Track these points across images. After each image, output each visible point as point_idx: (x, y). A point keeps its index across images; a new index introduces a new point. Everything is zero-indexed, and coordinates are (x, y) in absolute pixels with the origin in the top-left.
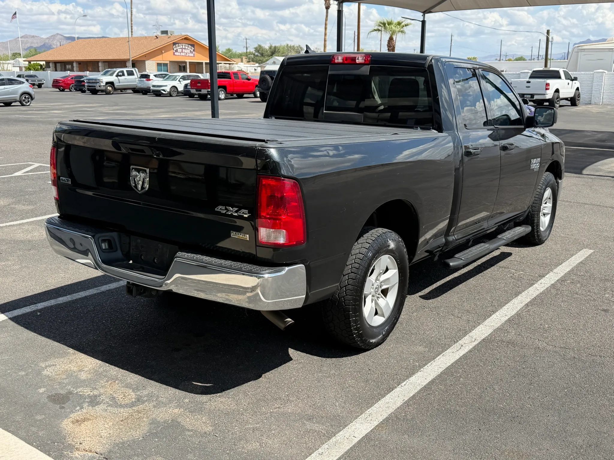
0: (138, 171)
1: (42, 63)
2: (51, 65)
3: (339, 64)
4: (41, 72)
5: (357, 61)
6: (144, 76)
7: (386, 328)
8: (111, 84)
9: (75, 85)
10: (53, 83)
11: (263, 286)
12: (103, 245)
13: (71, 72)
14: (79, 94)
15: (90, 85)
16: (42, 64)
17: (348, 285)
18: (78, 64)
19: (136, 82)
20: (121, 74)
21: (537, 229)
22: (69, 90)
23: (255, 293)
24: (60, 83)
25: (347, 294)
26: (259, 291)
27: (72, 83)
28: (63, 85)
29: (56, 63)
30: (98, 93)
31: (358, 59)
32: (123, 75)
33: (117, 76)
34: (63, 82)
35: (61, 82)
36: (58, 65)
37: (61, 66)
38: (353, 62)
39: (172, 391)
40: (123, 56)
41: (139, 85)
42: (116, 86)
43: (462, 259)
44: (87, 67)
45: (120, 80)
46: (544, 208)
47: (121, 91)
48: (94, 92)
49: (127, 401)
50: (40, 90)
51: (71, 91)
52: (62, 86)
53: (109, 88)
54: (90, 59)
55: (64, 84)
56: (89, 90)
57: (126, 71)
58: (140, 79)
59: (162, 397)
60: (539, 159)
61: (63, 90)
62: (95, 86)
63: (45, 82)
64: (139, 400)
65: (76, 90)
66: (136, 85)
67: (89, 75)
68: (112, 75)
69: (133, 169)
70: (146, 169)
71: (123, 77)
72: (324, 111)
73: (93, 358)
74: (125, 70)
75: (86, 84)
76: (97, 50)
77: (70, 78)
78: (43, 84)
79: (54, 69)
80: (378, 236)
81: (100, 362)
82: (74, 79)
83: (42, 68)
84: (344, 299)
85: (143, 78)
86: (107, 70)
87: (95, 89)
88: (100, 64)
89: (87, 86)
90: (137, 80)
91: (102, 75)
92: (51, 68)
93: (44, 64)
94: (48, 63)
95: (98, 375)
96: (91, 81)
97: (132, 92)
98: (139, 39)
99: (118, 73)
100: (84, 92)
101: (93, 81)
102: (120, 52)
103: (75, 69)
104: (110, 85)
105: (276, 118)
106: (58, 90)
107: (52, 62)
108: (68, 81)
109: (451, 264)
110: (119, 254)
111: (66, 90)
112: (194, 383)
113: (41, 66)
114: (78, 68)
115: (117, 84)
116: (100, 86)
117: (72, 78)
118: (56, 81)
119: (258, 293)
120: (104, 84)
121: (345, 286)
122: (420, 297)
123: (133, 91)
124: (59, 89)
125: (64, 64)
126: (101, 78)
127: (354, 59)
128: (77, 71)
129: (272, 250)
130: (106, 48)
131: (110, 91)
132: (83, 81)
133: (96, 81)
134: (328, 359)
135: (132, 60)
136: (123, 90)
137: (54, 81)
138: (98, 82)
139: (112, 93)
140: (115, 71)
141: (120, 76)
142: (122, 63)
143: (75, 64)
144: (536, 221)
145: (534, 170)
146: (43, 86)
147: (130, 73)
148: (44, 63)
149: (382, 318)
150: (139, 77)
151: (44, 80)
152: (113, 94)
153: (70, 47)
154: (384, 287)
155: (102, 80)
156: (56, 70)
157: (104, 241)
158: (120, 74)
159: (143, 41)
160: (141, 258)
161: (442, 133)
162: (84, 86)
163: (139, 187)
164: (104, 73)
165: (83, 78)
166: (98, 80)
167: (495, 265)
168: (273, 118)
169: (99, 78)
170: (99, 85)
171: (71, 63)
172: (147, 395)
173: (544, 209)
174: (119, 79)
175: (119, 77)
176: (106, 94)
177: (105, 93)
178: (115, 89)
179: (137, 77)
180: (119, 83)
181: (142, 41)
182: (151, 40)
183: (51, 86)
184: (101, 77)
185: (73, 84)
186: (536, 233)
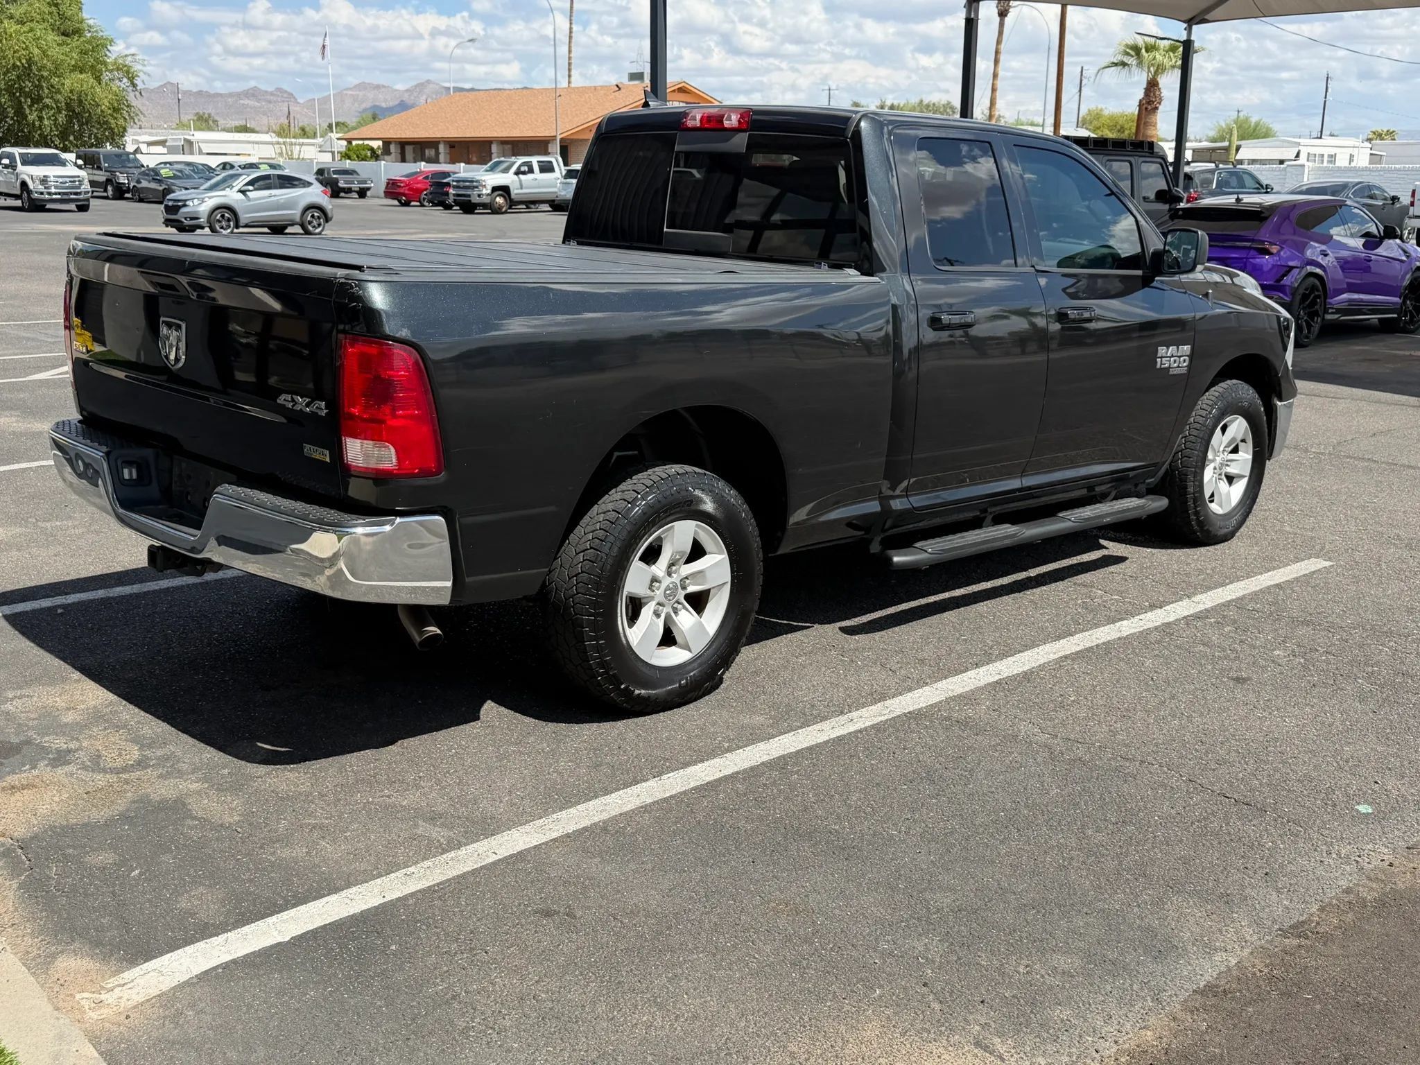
0: (169, 325)
1: (376, 144)
2: (392, 148)
3: (695, 129)
4: (372, 163)
5: (726, 124)
6: (574, 174)
7: (692, 674)
8: (504, 190)
9: (431, 193)
10: (386, 188)
11: (349, 556)
12: (126, 471)
13: (428, 165)
14: (438, 213)
15: (460, 193)
16: (375, 147)
17: (582, 572)
18: (448, 146)
19: (556, 187)
20: (526, 168)
21: (1196, 507)
22: (418, 204)
23: (336, 568)
24: (400, 187)
25: (579, 591)
26: (342, 565)
27: (425, 187)
28: (406, 192)
29: (403, 144)
30: (476, 211)
31: (729, 119)
32: (531, 171)
33: (517, 173)
34: (407, 185)
35: (402, 185)
36: (409, 150)
37: (414, 151)
38: (718, 126)
39: (210, 754)
40: (542, 129)
41: (562, 194)
42: (513, 196)
43: (926, 551)
44: (468, 155)
45: (523, 182)
46: (1229, 463)
47: (528, 208)
48: (468, 208)
49: (119, 763)
50: (362, 201)
51: (422, 205)
52: (404, 194)
53: (498, 199)
54: (473, 135)
55: (408, 190)
56: (457, 203)
57: (538, 162)
58: (565, 181)
59: (184, 763)
60: (1186, 349)
61: (407, 204)
62: (469, 196)
63: (372, 185)
64: (141, 764)
65: (435, 205)
66: (556, 193)
67: (462, 171)
68: (506, 170)
69: (163, 322)
70: (180, 323)
71: (530, 176)
72: (665, 230)
73: (105, 691)
74: (534, 160)
75: (451, 191)
76: (491, 116)
77: (421, 178)
78: (369, 189)
79: (399, 156)
80: (662, 479)
81: (116, 697)
82: (432, 178)
83: (375, 156)
84: (573, 601)
85: (572, 177)
86: (497, 160)
87: (470, 201)
88: (494, 148)
89: (454, 195)
90: (559, 181)
91: (487, 171)
92: (393, 155)
93: (379, 148)
94: (387, 143)
95: (97, 717)
96: (461, 184)
97: (550, 209)
98: (583, 90)
99: (520, 166)
100: (448, 207)
101: (468, 184)
102: (537, 121)
103: (442, 157)
104: (500, 192)
105: (579, 243)
106: (396, 202)
107: (395, 142)
108: (418, 183)
109: (896, 559)
110: (154, 490)
111: (413, 203)
112: (259, 744)
113: (372, 149)
114: (448, 156)
115: (516, 191)
116: (479, 196)
117: (426, 178)
118: (393, 184)
119: (341, 569)
120: (489, 191)
121: (576, 576)
122: (841, 629)
123: (551, 206)
124: (400, 201)
125: (421, 149)
126: (483, 178)
127: (719, 119)
128: (445, 163)
129: (371, 481)
130: (509, 112)
131: (500, 207)
132: (448, 184)
133: (472, 184)
134: (550, 724)
135: (562, 140)
136: (531, 204)
137: (388, 184)
138: (477, 187)
139: (504, 210)
140: (515, 162)
141: (524, 173)
142: (538, 145)
143: (441, 148)
144: (1191, 490)
145: (1169, 371)
146: (369, 193)
147: (547, 168)
148: (380, 143)
149: (688, 652)
150: (564, 173)
151: (372, 182)
152: (506, 212)
153: (435, 110)
154: (692, 589)
155: (484, 181)
156: (403, 160)
157: (129, 464)
158: (523, 169)
159: (589, 97)
160: (187, 498)
161: (873, 276)
162: (447, 194)
163: (172, 357)
164: (490, 167)
165: (450, 176)
166: (477, 181)
167: (1066, 581)
168: (572, 243)
169: (478, 178)
170: (479, 193)
171: (433, 144)
172: (158, 758)
173: (1227, 465)
174: (520, 181)
175: (521, 176)
176: (493, 213)
177: (489, 211)
178: (512, 203)
179: (560, 177)
180: (521, 188)
181: (587, 96)
182: (605, 94)
183: (383, 195)
184: (482, 175)
185: (426, 189)
186: (1193, 517)
